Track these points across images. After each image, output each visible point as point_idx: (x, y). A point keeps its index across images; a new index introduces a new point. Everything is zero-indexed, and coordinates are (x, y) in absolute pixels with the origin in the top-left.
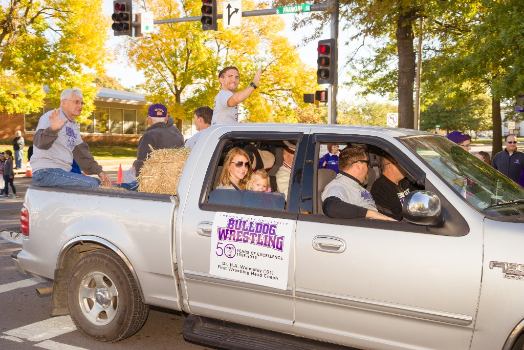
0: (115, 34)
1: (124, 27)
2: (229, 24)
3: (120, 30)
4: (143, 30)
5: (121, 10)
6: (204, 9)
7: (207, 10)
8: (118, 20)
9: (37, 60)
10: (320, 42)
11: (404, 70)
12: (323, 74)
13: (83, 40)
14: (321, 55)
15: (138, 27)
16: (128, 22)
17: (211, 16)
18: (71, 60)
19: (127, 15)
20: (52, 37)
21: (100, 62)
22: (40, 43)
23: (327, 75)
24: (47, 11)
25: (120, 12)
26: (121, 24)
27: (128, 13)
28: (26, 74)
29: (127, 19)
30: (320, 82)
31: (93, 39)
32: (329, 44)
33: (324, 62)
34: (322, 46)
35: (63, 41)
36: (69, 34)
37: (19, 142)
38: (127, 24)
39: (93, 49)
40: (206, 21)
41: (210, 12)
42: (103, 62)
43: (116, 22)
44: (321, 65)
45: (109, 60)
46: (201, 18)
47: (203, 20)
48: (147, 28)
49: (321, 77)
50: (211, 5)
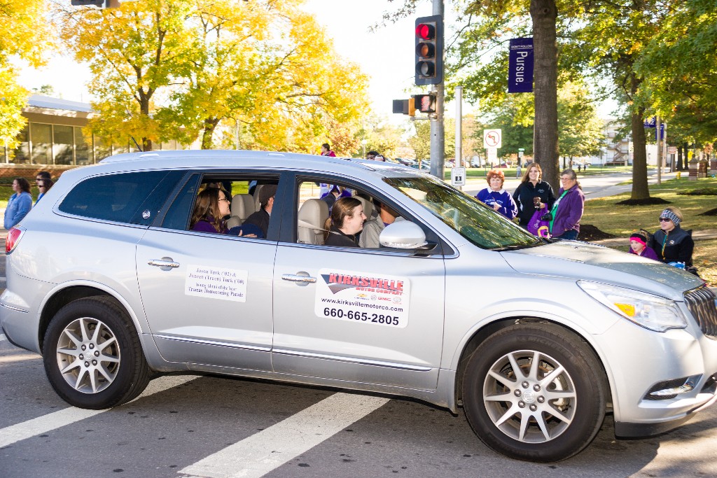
0: (74, 3)
10: (418, 20)
11: (544, 64)
12: (425, 69)
14: (421, 41)
23: (431, 72)
30: (419, 83)
31: (25, 11)
32: (433, 24)
33: (427, 50)
34: (422, 26)
39: (25, 26)
44: (422, 55)
45: (50, 44)
49: (422, 74)
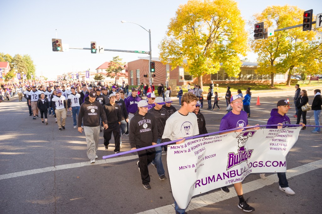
0: (255, 39)
1: (259, 35)
2: (320, 25)
3: (258, 37)
4: (269, 35)
5: (258, 28)
6: (304, 20)
7: (307, 20)
8: (257, 32)
9: (220, 53)
13: (238, 43)
15: (266, 34)
16: (262, 33)
17: (309, 23)
18: (233, 52)
19: (261, 29)
20: (225, 43)
21: (244, 52)
22: (221, 46)
24: (222, 33)
25: (258, 29)
26: (258, 34)
27: (262, 28)
28: (215, 59)
29: (261, 31)
31: (242, 42)
35: (230, 45)
36: (233, 41)
37: (212, 86)
38: (261, 34)
39: (242, 46)
40: (306, 26)
41: (308, 21)
42: (245, 51)
43: (256, 33)
46: (302, 25)
47: (304, 25)
48: (271, 34)
50: (309, 18)
